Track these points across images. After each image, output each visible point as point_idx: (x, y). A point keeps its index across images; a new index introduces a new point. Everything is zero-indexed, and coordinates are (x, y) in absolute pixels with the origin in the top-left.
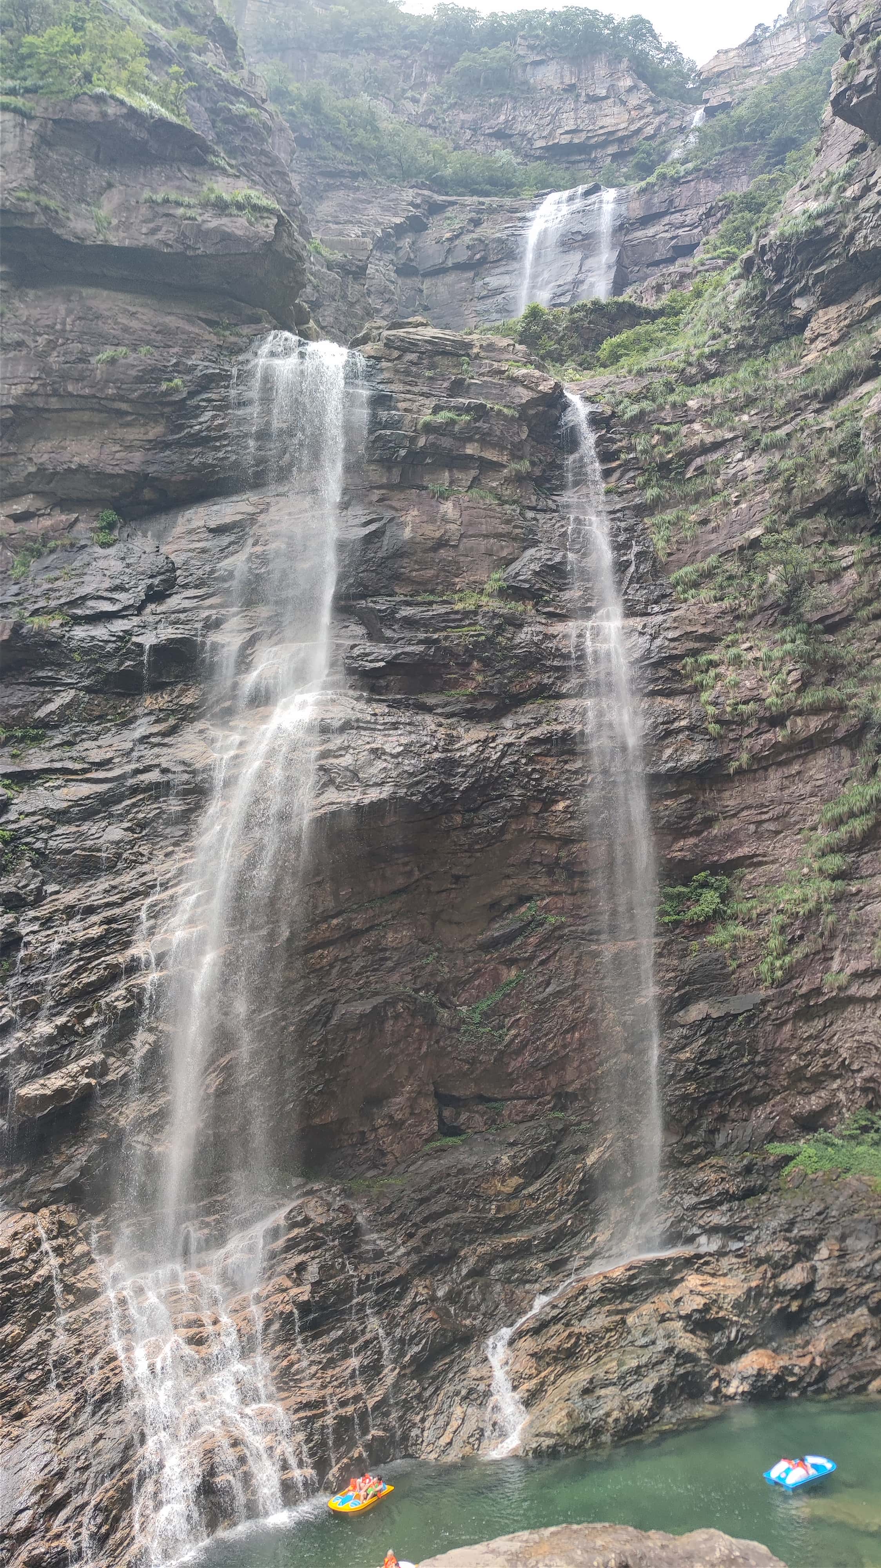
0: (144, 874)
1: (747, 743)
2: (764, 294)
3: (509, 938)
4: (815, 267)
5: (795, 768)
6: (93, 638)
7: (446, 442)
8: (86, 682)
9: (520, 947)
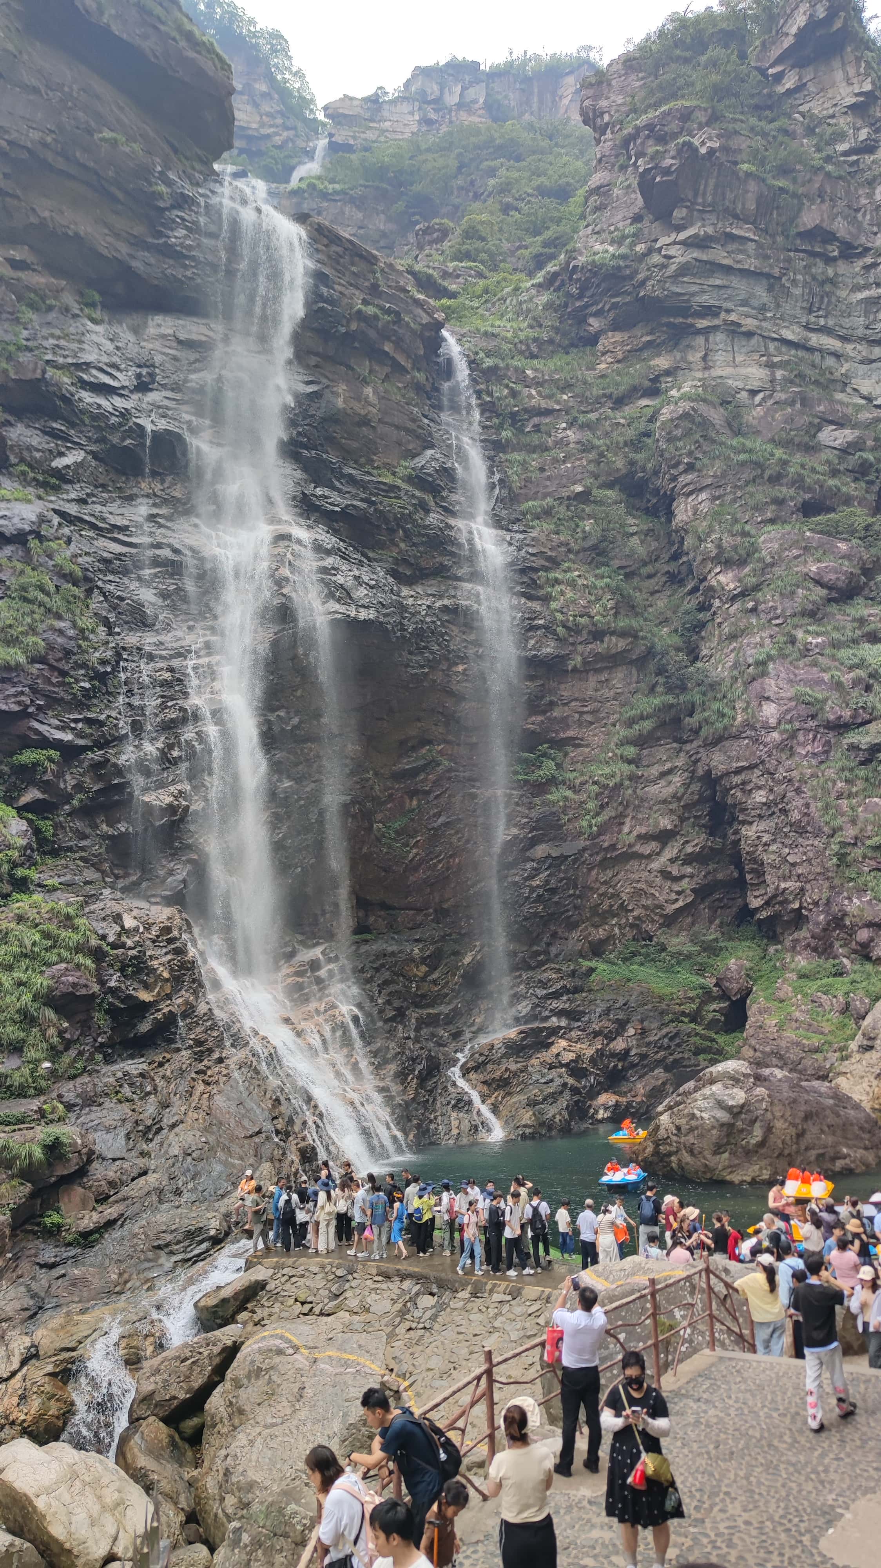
0: (179, 639)
1: (580, 648)
2: (566, 305)
3: (414, 773)
4: (612, 296)
5: (604, 676)
6: (99, 406)
7: (372, 334)
8: (94, 448)
9: (422, 781)
